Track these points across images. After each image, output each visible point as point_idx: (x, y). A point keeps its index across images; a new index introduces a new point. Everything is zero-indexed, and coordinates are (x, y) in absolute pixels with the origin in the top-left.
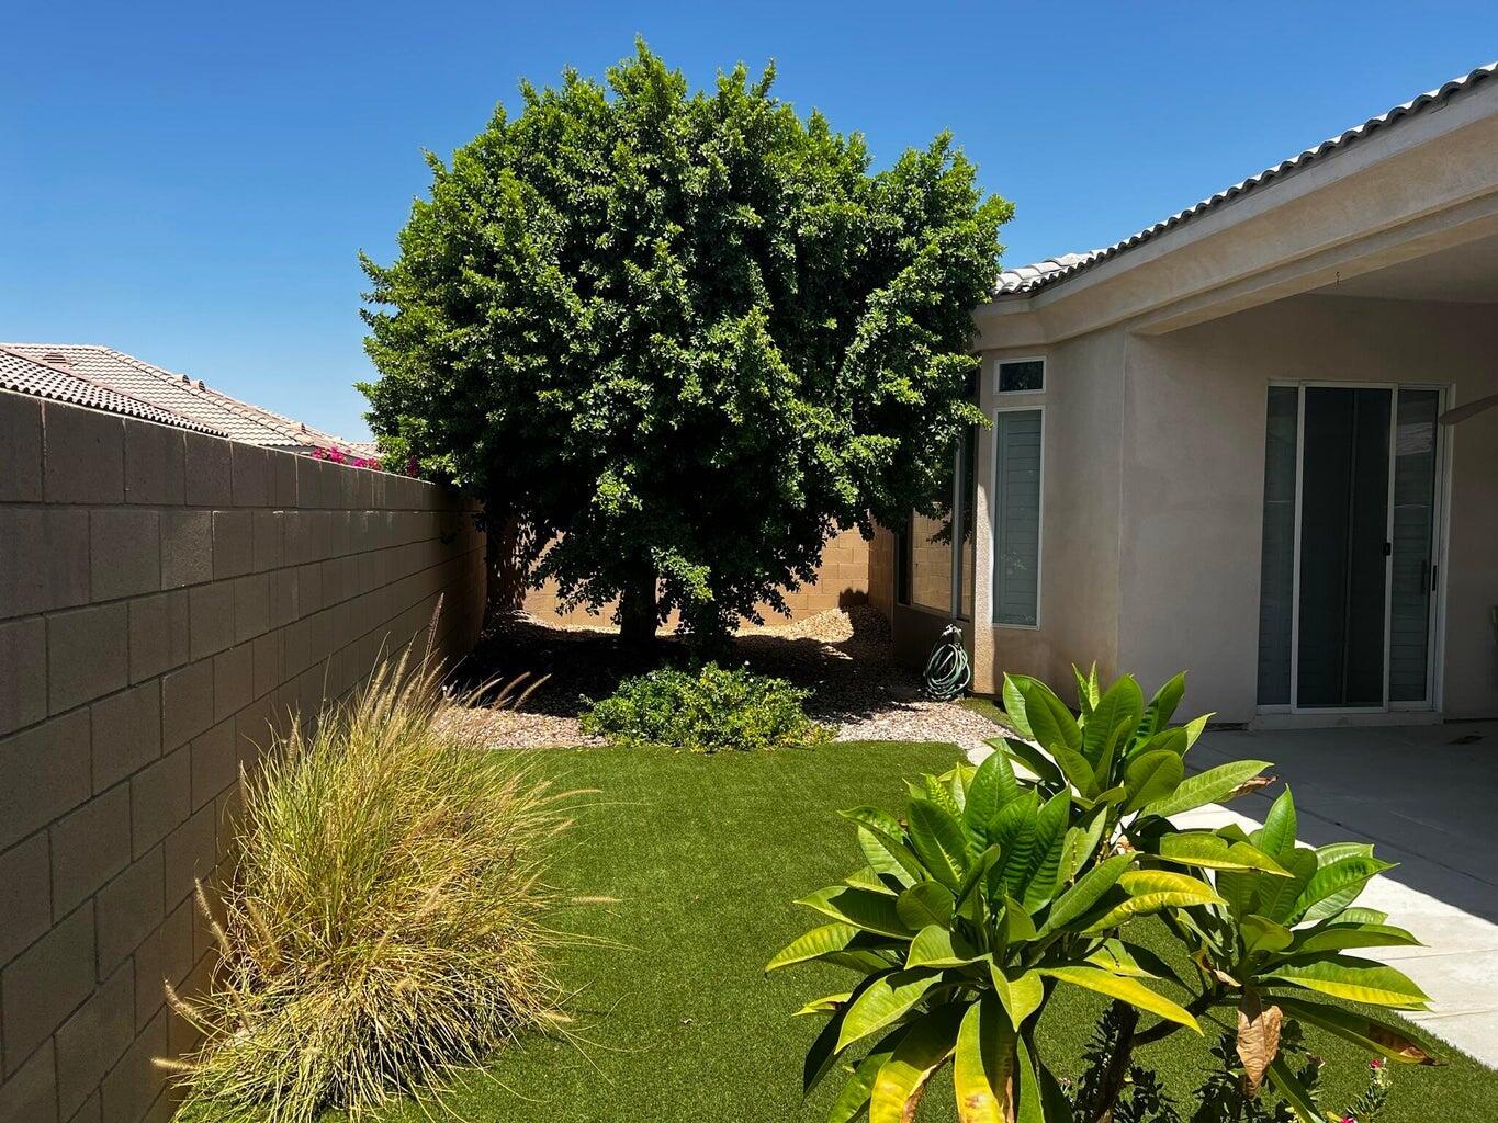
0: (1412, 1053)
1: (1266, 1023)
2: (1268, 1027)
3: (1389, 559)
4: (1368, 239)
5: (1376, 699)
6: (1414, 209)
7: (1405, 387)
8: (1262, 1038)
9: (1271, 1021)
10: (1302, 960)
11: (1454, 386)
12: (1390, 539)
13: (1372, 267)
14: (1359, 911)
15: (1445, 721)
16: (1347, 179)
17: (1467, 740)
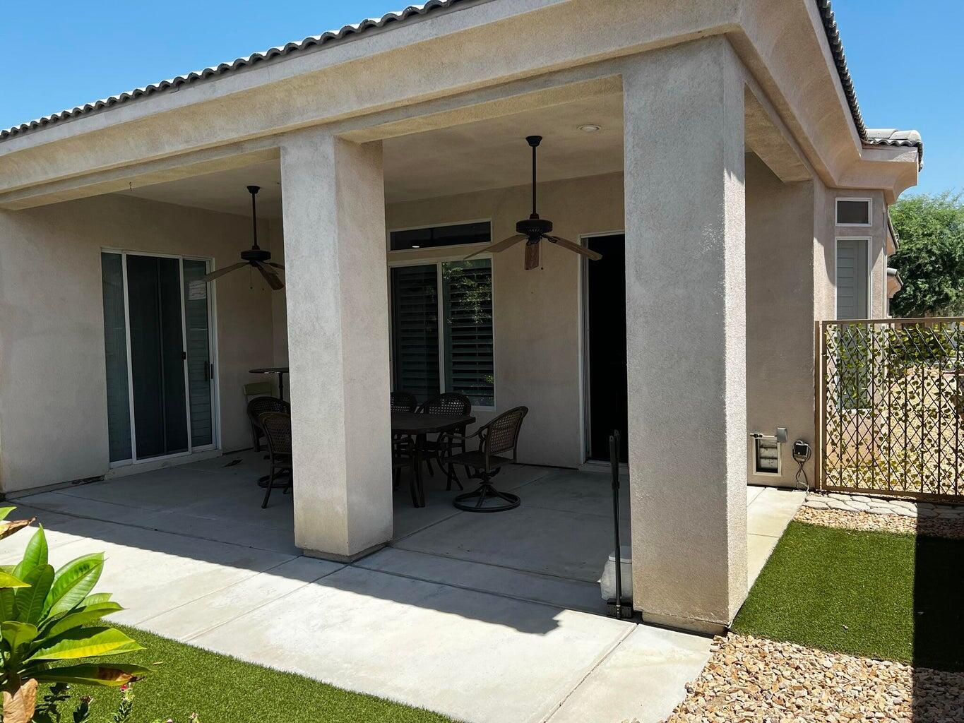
0: (124, 677)
1: (24, 694)
2: (26, 696)
3: (186, 361)
4: (146, 164)
5: (185, 448)
6: (168, 150)
7: (187, 258)
8: (23, 705)
9: (28, 691)
10: (50, 643)
11: (214, 259)
12: (185, 350)
13: (151, 182)
14: (95, 597)
15: (223, 454)
16: (125, 124)
17: (234, 463)
